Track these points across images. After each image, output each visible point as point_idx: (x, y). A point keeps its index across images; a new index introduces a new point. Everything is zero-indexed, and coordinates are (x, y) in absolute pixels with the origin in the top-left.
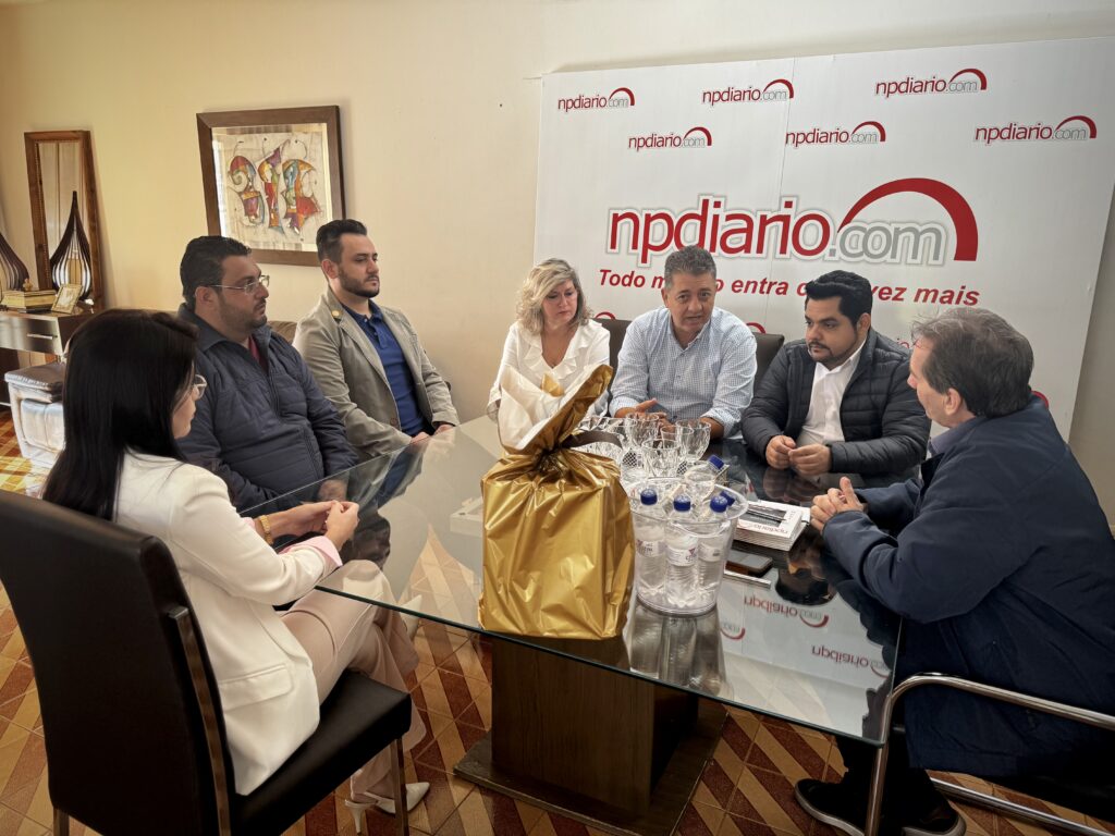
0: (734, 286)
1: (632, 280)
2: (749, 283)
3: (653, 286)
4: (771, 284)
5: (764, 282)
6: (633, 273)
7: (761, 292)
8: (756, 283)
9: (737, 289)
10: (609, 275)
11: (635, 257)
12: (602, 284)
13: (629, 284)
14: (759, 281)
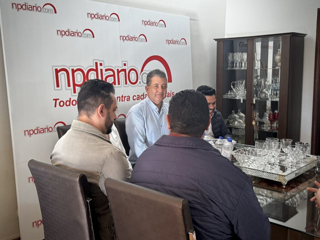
4: (125, 97)
5: (122, 97)
7: (122, 101)
10: (58, 102)
12: (55, 106)
13: (69, 105)
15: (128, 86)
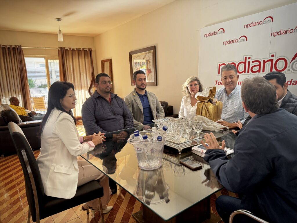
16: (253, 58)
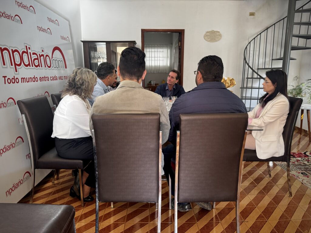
0: (40, 79)
1: (14, 80)
2: (42, 78)
3: (22, 82)
4: (46, 78)
5: (45, 77)
6: (14, 76)
7: (45, 81)
8: (43, 77)
9: (41, 80)
10: (6, 79)
11: (13, 69)
12: (5, 83)
13: (14, 83)
14: (44, 77)
15: (47, 69)
16: (32, 50)
